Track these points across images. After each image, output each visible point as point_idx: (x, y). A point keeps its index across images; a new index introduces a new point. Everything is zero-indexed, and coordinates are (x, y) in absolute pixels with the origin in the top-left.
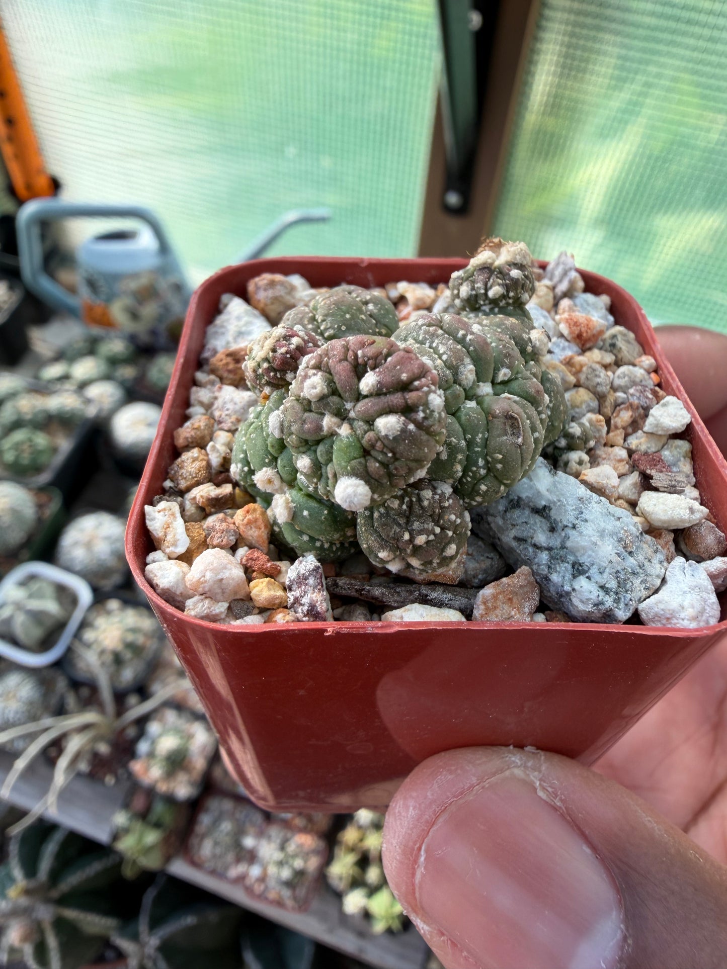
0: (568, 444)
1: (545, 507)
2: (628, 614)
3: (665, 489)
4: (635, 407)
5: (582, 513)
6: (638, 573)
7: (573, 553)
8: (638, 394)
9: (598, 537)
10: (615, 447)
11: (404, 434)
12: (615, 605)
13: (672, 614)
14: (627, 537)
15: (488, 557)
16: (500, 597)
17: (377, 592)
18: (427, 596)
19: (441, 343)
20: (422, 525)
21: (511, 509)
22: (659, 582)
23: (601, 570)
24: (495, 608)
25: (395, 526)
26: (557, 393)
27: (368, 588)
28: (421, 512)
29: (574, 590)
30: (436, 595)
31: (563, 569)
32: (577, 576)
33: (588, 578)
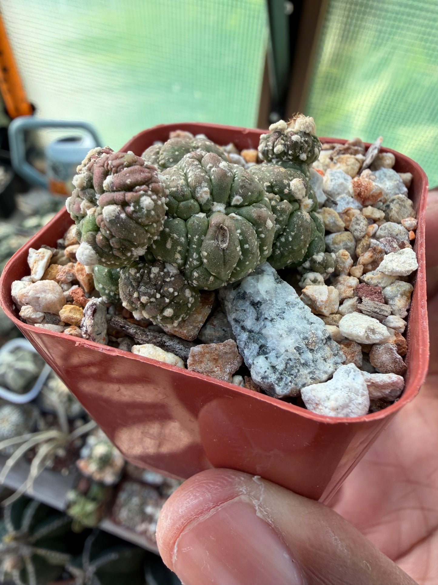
0: (311, 267)
1: (259, 302)
2: (285, 391)
3: (368, 313)
4: (378, 251)
5: (284, 312)
6: (310, 365)
7: (266, 339)
8: (385, 243)
9: (286, 331)
10: (352, 277)
11: (117, 220)
12: (277, 382)
13: (319, 401)
14: (312, 338)
15: (223, 330)
16: (207, 356)
17: (132, 331)
18: (165, 342)
19: (192, 170)
20: (147, 290)
21: (237, 299)
22: (325, 377)
23: (278, 355)
24: (201, 362)
25: (130, 287)
26: (301, 226)
27: (127, 327)
28: (148, 281)
29: (253, 363)
30: (172, 343)
31: (253, 347)
32: (260, 355)
33: (267, 358)
